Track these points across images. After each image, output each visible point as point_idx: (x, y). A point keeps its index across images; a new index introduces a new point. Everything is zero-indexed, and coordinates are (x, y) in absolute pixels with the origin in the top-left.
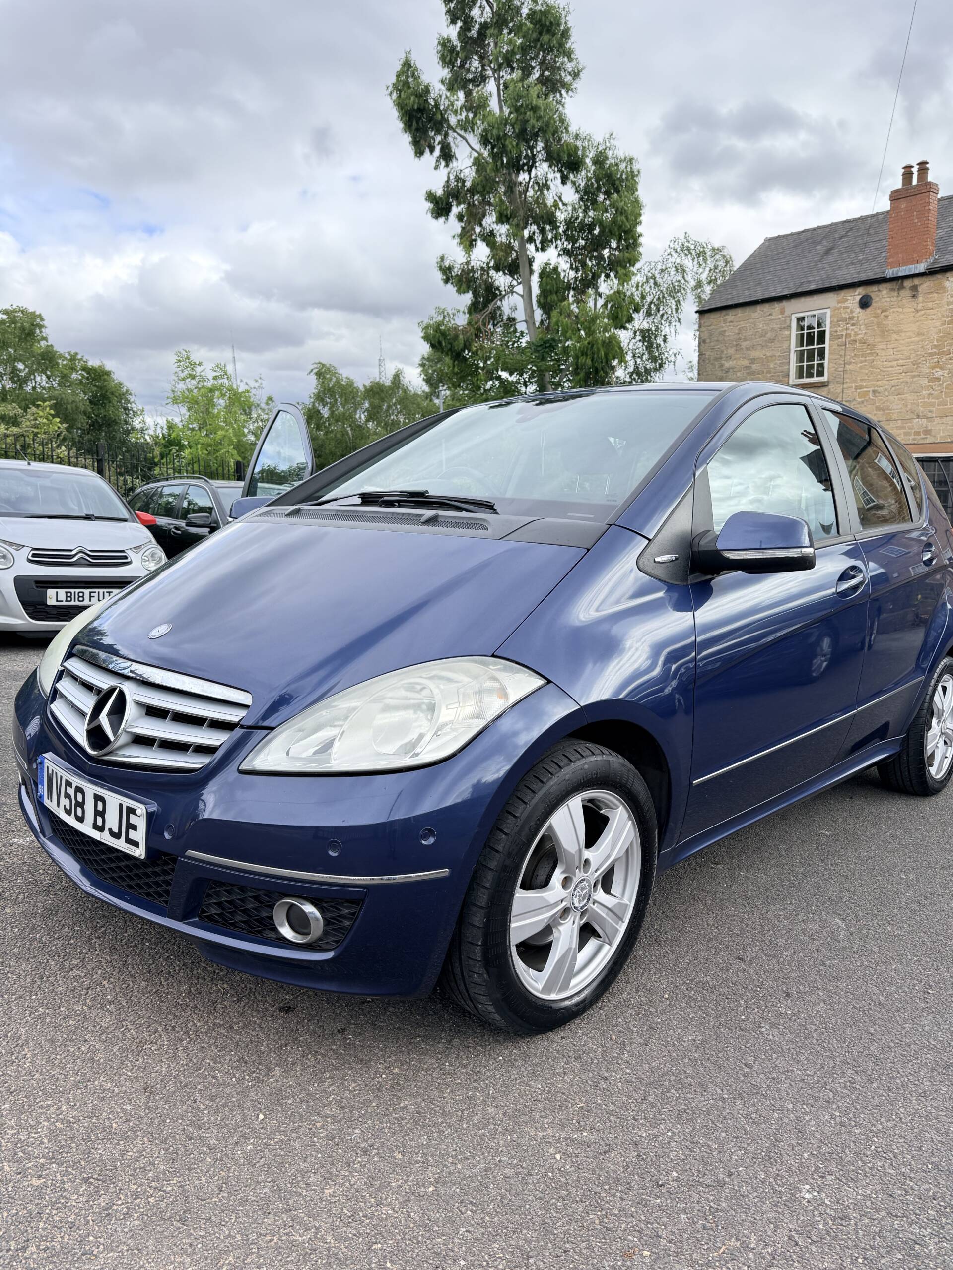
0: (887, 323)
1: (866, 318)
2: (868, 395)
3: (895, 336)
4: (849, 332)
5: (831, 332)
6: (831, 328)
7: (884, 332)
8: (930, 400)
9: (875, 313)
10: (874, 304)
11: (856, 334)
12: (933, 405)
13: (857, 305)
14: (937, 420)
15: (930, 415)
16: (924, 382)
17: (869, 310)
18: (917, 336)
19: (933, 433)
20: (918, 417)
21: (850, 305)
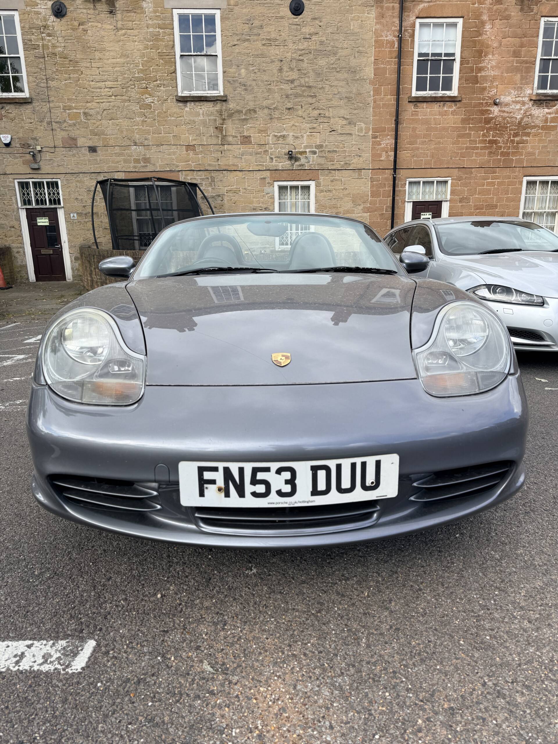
0: (87, 38)
1: (63, 28)
2: (80, 117)
3: (97, 55)
4: (45, 43)
5: (23, 40)
6: (23, 34)
7: (86, 48)
8: (145, 128)
9: (72, 25)
10: (68, 14)
11: (54, 46)
12: (148, 133)
13: (49, 12)
14: (154, 149)
15: (146, 143)
16: (136, 108)
17: (64, 20)
18: (120, 57)
19: (152, 162)
20: (136, 144)
21: (41, 10)
